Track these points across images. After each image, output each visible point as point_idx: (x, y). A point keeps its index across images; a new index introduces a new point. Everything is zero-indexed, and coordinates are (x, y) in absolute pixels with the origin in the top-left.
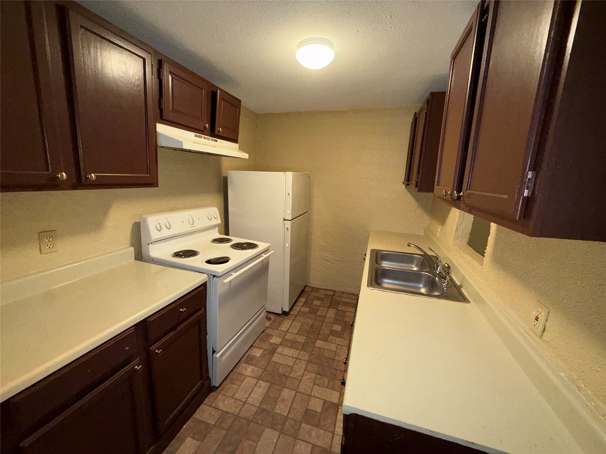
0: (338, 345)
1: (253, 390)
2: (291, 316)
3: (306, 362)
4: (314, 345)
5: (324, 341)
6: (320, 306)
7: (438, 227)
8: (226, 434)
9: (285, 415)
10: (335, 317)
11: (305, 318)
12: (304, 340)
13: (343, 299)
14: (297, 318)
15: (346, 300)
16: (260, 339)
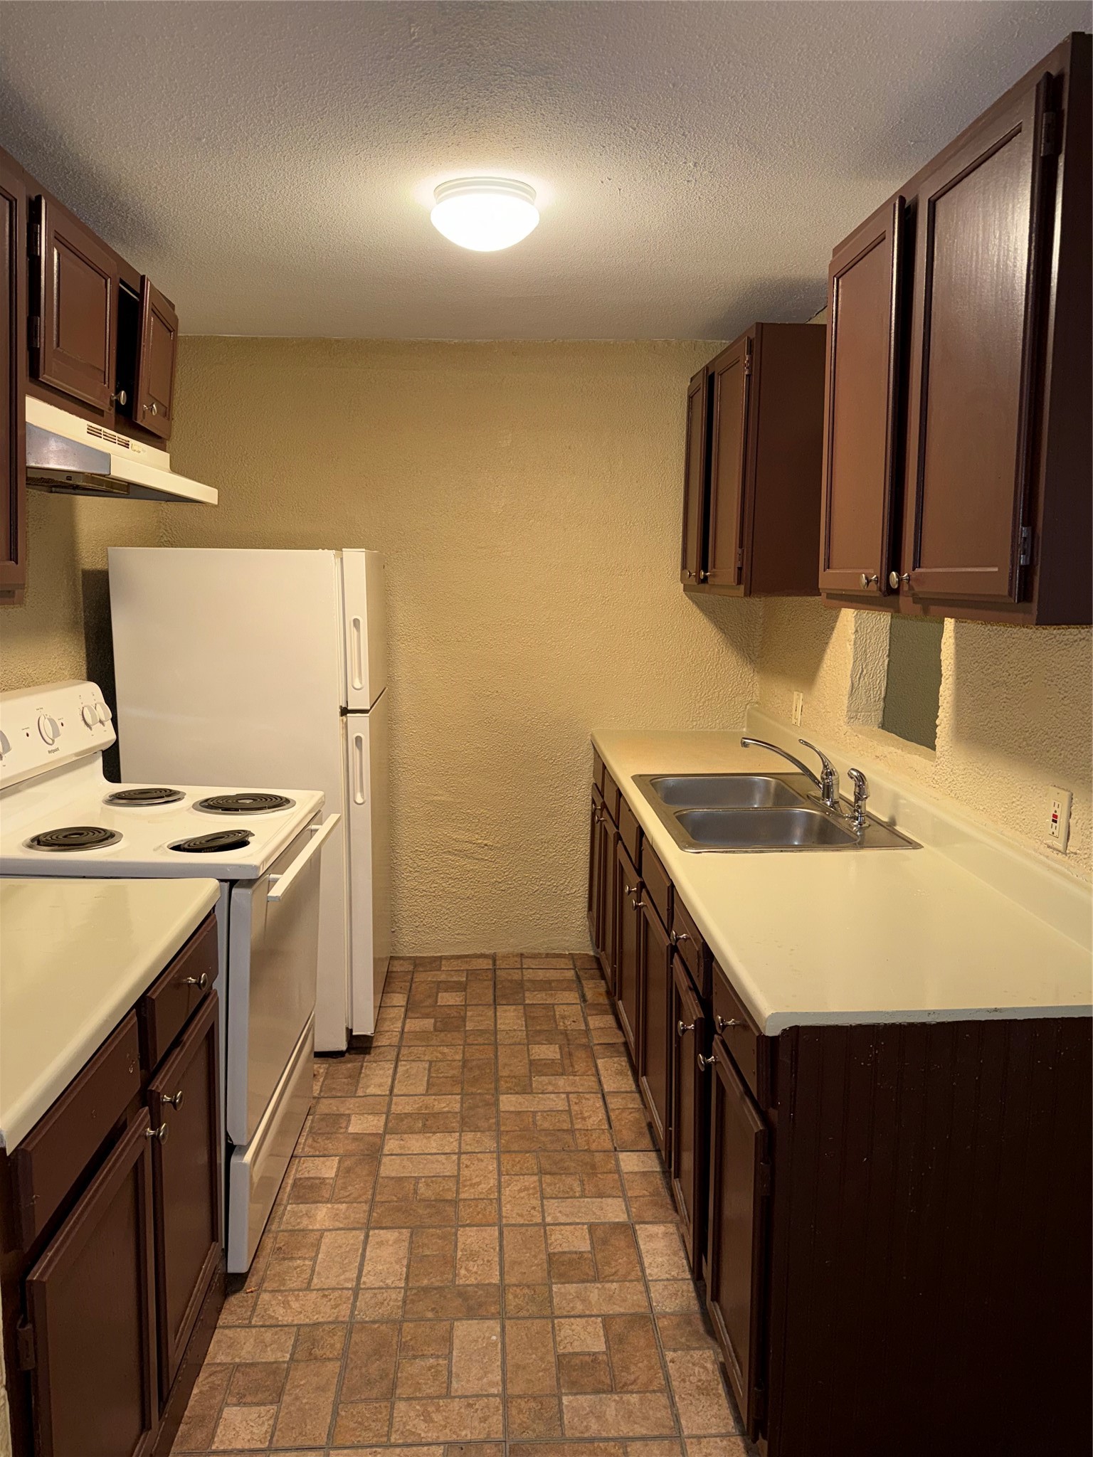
0: (568, 1093)
1: (363, 1255)
2: (378, 1051)
3: (495, 1155)
4: (498, 1111)
5: (524, 1092)
6: (466, 1006)
7: (795, 696)
8: (344, 1368)
9: (496, 1280)
10: (526, 1026)
11: (431, 1048)
12: (458, 1105)
13: (528, 975)
14: (404, 1051)
15: (541, 975)
16: (310, 1132)
